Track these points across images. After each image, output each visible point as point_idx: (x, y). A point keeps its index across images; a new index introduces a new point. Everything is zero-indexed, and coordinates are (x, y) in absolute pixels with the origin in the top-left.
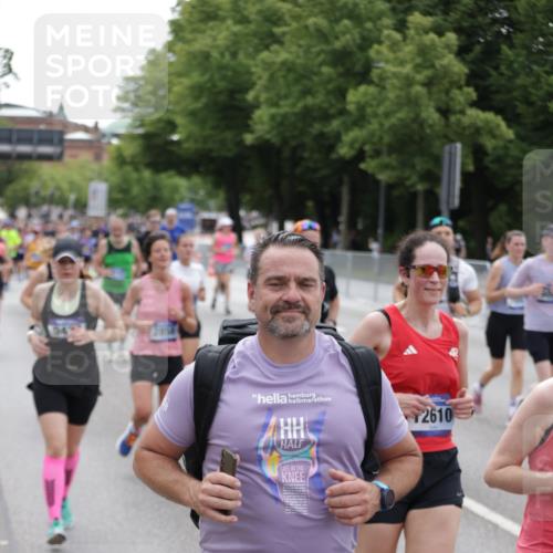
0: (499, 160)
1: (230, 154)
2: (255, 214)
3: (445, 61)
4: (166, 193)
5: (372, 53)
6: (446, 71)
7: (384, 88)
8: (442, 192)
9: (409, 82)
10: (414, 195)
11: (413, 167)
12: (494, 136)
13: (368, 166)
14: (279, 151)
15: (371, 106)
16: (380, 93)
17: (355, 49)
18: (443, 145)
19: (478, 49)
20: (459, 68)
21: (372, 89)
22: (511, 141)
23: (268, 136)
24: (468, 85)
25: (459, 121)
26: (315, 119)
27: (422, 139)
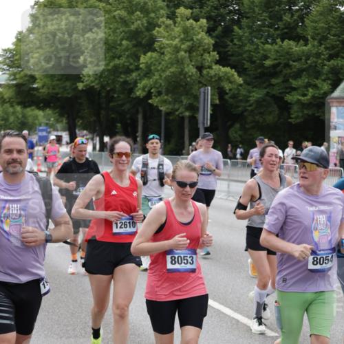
0: (234, 97)
1: (69, 96)
2: (85, 132)
3: (199, 37)
4: (30, 120)
5: (155, 32)
6: (200, 42)
7: (163, 53)
8: (200, 117)
9: (177, 50)
10: (183, 118)
11: (182, 102)
12: (231, 82)
13: (154, 101)
14: (99, 93)
15: (155, 65)
16: (160, 56)
17: (143, 29)
18: (200, 88)
19: (220, 28)
20: (209, 41)
21: (155, 55)
22: (241, 85)
23: (93, 84)
24: (214, 51)
25: (208, 73)
26: (121, 73)
27: (186, 84)
